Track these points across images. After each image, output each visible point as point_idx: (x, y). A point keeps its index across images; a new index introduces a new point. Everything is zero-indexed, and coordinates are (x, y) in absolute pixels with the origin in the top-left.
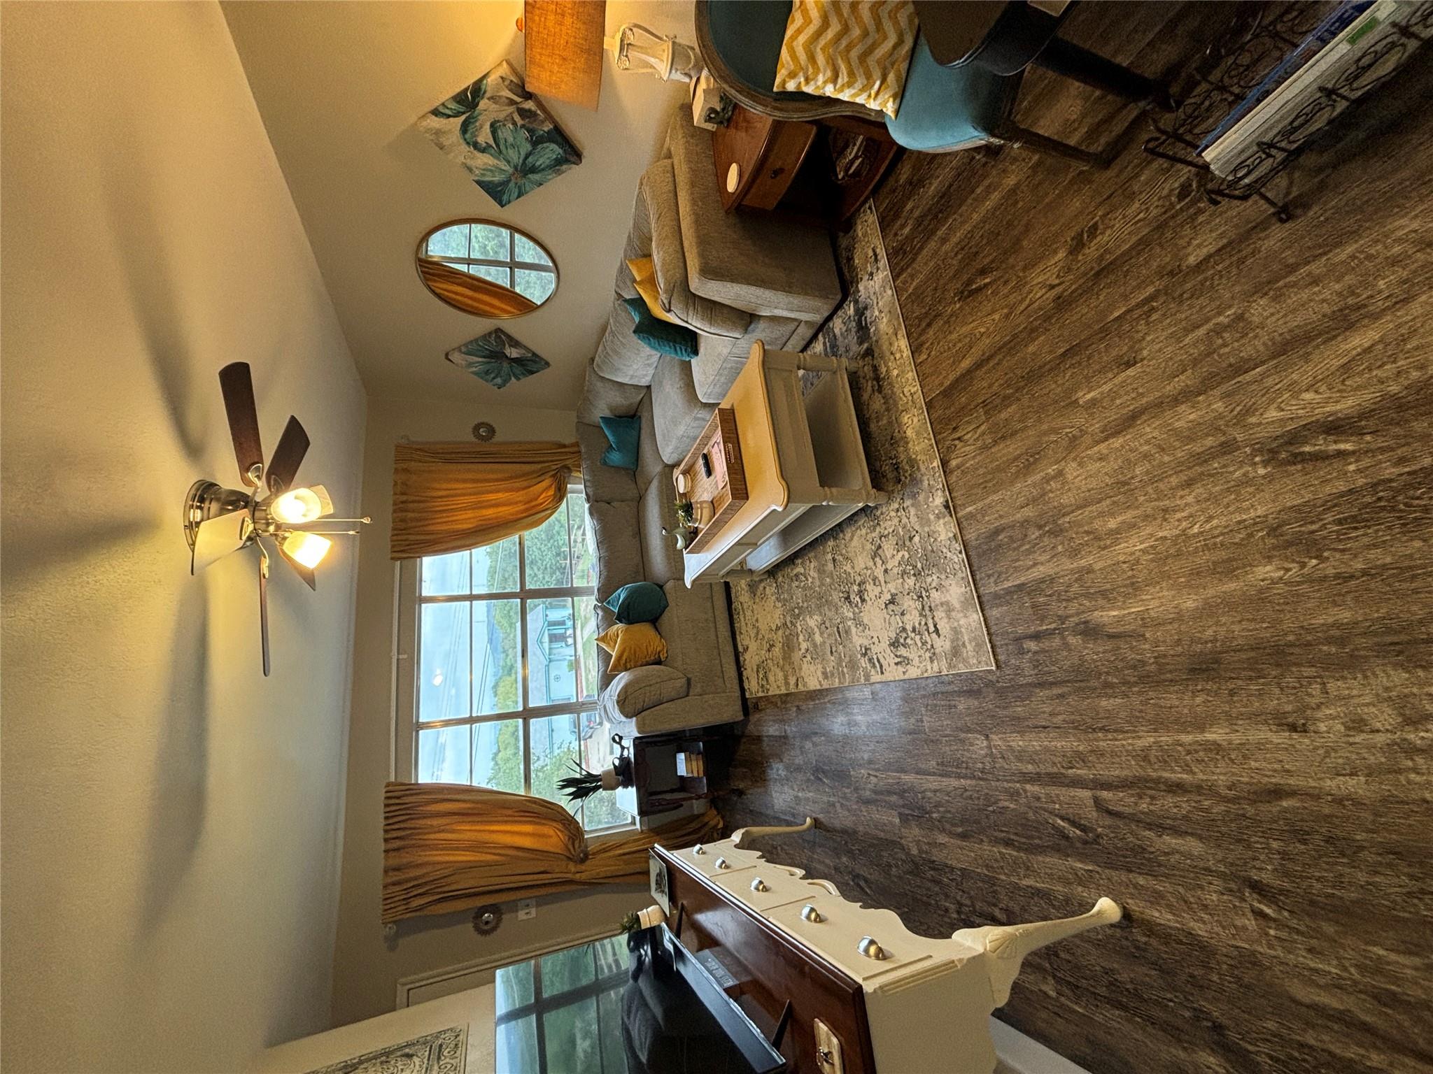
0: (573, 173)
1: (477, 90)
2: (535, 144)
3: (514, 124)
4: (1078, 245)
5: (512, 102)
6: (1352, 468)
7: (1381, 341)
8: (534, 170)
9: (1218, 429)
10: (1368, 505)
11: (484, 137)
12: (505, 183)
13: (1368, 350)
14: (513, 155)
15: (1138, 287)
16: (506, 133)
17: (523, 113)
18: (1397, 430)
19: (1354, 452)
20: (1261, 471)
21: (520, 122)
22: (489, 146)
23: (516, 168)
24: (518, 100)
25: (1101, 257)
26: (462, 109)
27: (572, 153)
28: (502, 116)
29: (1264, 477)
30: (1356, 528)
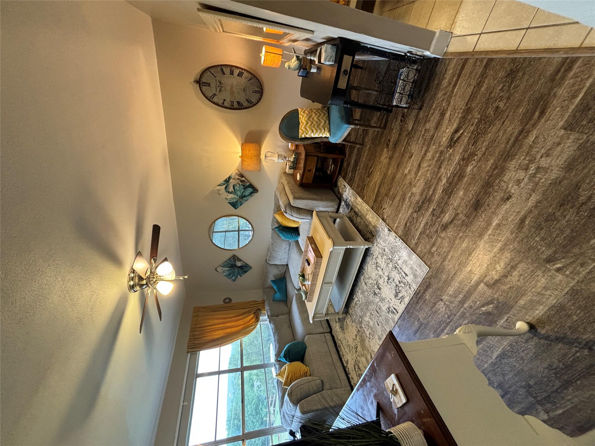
0: (256, 195)
1: (230, 178)
2: (245, 189)
3: (239, 184)
4: (388, 145)
5: (238, 179)
6: (466, 134)
7: (451, 111)
8: (245, 196)
9: (437, 152)
10: (474, 138)
11: (231, 189)
12: (237, 202)
13: (451, 114)
14: (239, 193)
15: (404, 141)
16: (237, 188)
17: (241, 181)
18: (467, 121)
19: (464, 131)
20: (451, 151)
21: (240, 184)
22: (232, 192)
23: (240, 197)
24: (240, 178)
25: (393, 143)
26: (225, 183)
27: (255, 190)
28: (236, 183)
29: (452, 151)
30: (477, 143)
